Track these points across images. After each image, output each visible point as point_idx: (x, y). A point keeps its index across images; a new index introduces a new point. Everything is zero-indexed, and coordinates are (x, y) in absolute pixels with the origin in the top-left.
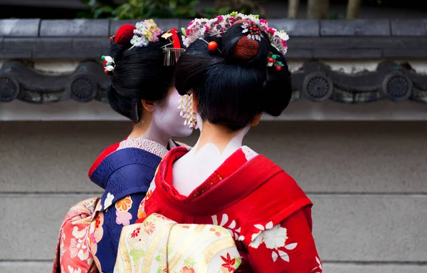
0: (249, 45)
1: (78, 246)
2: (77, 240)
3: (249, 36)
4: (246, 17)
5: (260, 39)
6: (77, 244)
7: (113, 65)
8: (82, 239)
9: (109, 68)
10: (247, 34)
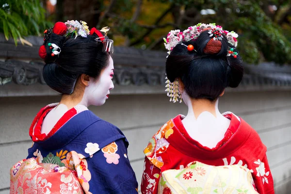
0: (215, 44)
1: (70, 188)
2: (67, 184)
3: (214, 39)
4: (208, 25)
5: (221, 39)
6: (67, 187)
7: (58, 50)
8: (71, 183)
9: (56, 53)
10: (213, 37)
